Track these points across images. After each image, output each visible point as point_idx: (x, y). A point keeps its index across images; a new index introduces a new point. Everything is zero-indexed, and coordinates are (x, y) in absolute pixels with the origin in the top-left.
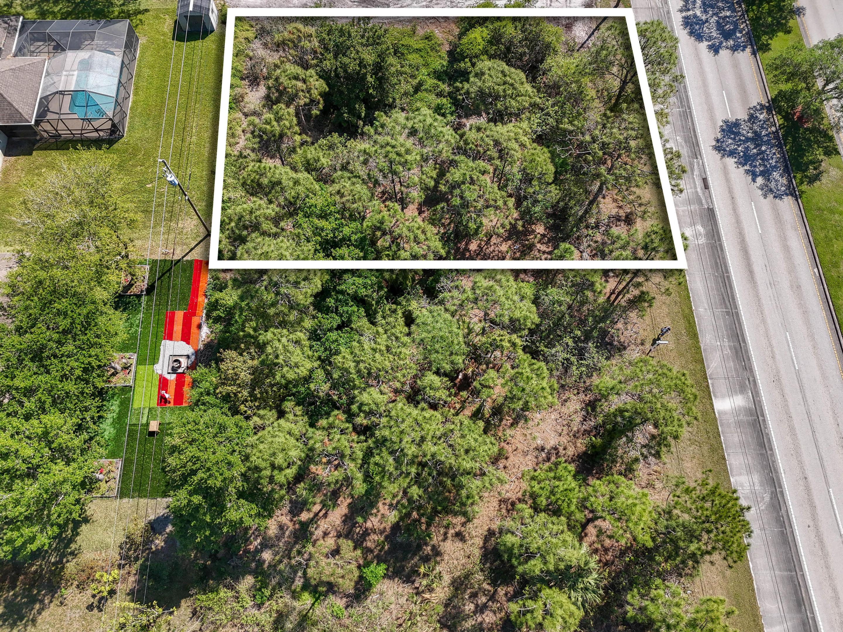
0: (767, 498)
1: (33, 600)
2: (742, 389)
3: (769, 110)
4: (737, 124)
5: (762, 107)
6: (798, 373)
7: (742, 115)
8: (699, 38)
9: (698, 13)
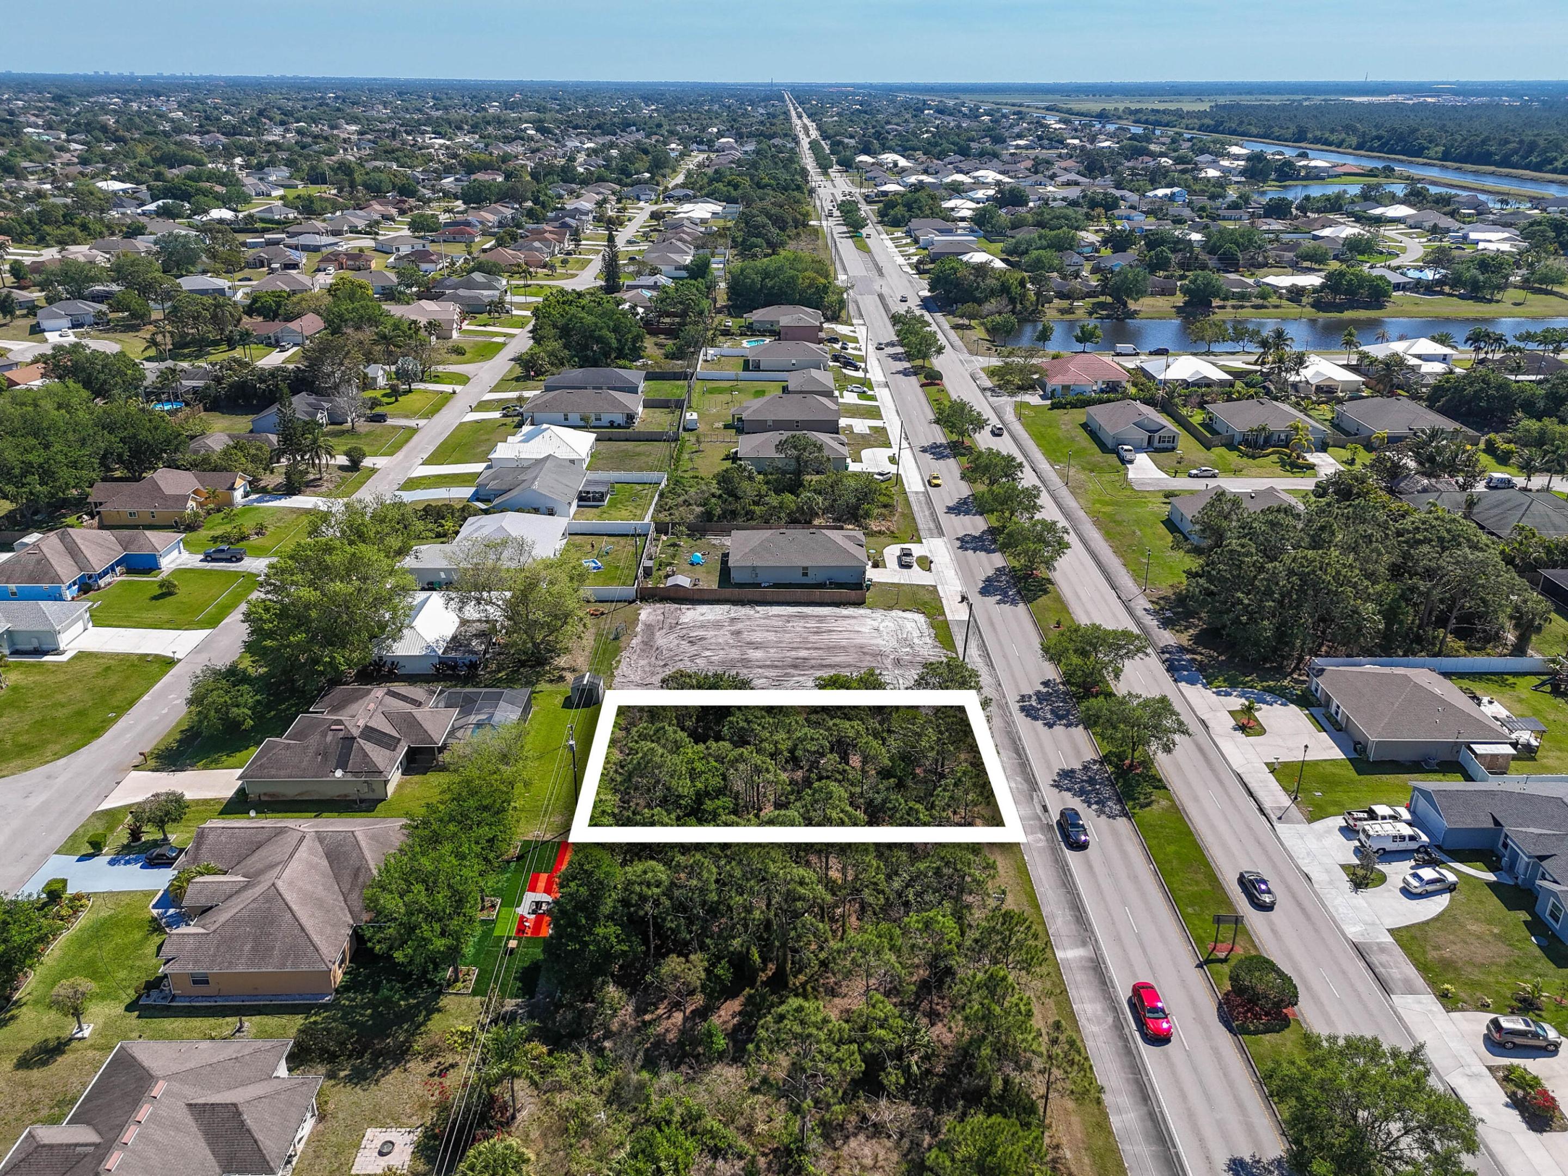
0: (1110, 1020)
1: (378, 1067)
2: (1084, 944)
3: (1101, 763)
4: (1073, 771)
5: (1095, 762)
6: (1138, 936)
7: (1077, 766)
8: (1035, 718)
9: (1034, 704)
